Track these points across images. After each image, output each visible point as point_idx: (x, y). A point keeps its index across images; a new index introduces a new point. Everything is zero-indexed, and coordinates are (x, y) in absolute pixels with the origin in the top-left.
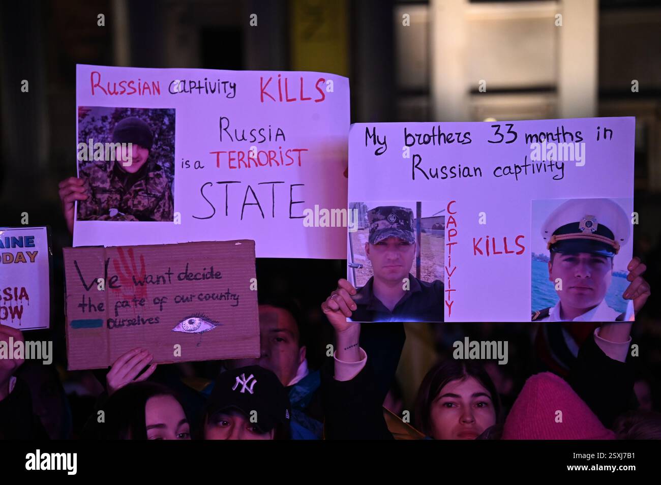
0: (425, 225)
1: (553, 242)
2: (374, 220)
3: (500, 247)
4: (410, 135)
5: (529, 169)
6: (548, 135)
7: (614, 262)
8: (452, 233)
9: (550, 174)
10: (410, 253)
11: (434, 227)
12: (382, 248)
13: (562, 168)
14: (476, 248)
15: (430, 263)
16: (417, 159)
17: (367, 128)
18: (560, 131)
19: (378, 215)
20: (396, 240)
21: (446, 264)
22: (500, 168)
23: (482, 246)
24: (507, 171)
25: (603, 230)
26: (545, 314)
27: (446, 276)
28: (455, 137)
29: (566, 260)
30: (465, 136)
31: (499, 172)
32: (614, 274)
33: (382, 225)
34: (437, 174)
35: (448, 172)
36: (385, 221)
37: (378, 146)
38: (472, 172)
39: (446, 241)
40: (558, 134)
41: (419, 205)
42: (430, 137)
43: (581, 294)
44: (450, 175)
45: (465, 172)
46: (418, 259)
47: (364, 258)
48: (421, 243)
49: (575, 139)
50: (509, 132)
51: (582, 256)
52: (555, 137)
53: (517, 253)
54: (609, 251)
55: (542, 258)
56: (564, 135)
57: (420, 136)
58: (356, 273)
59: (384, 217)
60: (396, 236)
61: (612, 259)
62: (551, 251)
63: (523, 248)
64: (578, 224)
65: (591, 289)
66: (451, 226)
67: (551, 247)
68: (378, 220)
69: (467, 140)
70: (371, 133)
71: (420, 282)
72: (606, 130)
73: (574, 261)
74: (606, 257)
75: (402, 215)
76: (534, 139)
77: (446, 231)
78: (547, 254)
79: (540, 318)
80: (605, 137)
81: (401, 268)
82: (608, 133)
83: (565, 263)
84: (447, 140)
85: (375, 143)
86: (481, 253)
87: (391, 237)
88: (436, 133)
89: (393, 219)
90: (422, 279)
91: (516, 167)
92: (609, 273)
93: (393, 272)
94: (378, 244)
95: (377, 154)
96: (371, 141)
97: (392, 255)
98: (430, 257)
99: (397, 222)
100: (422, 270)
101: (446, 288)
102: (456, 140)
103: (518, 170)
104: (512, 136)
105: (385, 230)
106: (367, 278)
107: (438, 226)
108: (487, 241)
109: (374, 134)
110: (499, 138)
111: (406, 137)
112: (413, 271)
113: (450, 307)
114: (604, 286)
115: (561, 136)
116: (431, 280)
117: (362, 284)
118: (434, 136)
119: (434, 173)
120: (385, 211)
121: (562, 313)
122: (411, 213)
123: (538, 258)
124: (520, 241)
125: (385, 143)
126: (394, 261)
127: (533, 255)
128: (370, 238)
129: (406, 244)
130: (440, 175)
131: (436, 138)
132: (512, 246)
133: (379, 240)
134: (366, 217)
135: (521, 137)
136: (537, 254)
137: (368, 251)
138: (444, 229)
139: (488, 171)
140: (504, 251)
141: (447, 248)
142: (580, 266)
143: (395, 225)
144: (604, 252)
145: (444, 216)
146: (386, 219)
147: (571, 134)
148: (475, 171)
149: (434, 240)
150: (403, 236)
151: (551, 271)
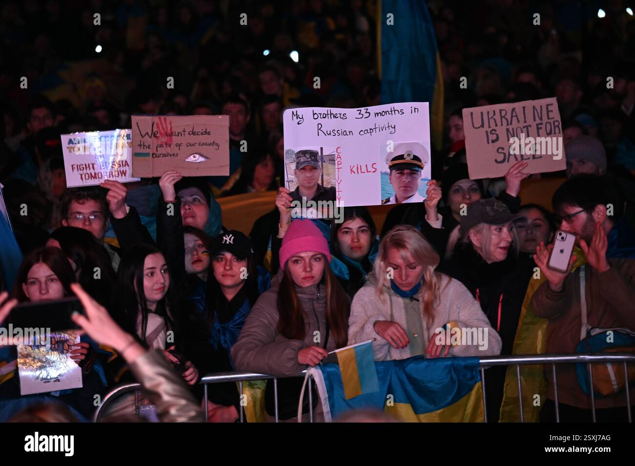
0: (325, 159)
1: (391, 165)
2: (298, 157)
3: (364, 169)
4: (316, 114)
5: (378, 129)
6: (386, 112)
7: (422, 173)
8: (339, 163)
9: (388, 131)
10: (318, 173)
11: (330, 160)
12: (303, 171)
13: (394, 127)
14: (351, 170)
15: (328, 178)
16: (320, 126)
17: (293, 112)
18: (393, 109)
19: (300, 155)
20: (311, 167)
21: (337, 178)
22: (362, 131)
23: (355, 169)
24: (366, 132)
25: (416, 158)
26: (388, 200)
27: (337, 184)
28: (339, 115)
29: (398, 173)
30: (343, 115)
31: (362, 133)
32: (422, 180)
33: (302, 159)
34: (330, 133)
35: (336, 132)
36: (304, 158)
37: (299, 120)
38: (348, 133)
39: (336, 167)
40: (391, 111)
41: (322, 149)
42: (326, 115)
43: (406, 190)
44: (337, 134)
45: (345, 133)
46: (322, 176)
47: (293, 177)
48: (324, 168)
49: (400, 113)
50: (366, 113)
51: (406, 171)
52: (390, 113)
53: (373, 172)
54: (419, 168)
55: (385, 173)
56: (395, 111)
57: (321, 114)
58: (290, 185)
59: (303, 155)
60: (310, 165)
61: (421, 172)
62: (390, 169)
63: (376, 169)
64: (403, 155)
65: (411, 187)
66: (339, 159)
67: (390, 167)
68: (300, 157)
69: (344, 117)
70: (295, 114)
71: (323, 187)
72: (415, 109)
73: (402, 174)
74: (418, 171)
75: (313, 154)
76: (379, 114)
77: (336, 162)
78: (389, 171)
79: (386, 202)
80: (415, 112)
81: (313, 181)
82: (416, 110)
83: (397, 175)
84: (335, 117)
85: (297, 118)
86: (354, 173)
87: (307, 165)
88: (329, 113)
89: (308, 157)
90: (324, 186)
91: (370, 129)
92: (420, 179)
93: (309, 183)
94: (300, 169)
95: (298, 124)
96: (295, 117)
97: (308, 174)
98: (328, 175)
99: (310, 157)
100: (324, 181)
101: (337, 190)
102: (339, 117)
103: (372, 131)
104: (368, 114)
105: (304, 162)
106: (296, 187)
107: (332, 159)
108: (357, 167)
109: (297, 114)
110: (361, 116)
111: (314, 115)
112: (320, 182)
113: (339, 199)
114: (417, 186)
115: (393, 112)
116: (329, 186)
117: (293, 189)
118: (328, 114)
119: (329, 133)
120: (304, 153)
121: (396, 199)
122: (318, 153)
123: (384, 173)
124: (374, 166)
125: (302, 118)
126: (309, 177)
127: (381, 173)
128: (296, 166)
129: (316, 168)
130: (332, 134)
131: (329, 115)
132: (370, 169)
133: (301, 167)
134: (294, 157)
135: (372, 115)
136: (383, 171)
137: (296, 173)
138: (335, 161)
139: (356, 132)
140: (366, 171)
141: (337, 170)
142: (405, 176)
143: (310, 159)
144: (417, 169)
145: (334, 155)
146: (304, 156)
147: (398, 111)
148: (350, 132)
149: (330, 166)
150: (314, 165)
151: (390, 179)
